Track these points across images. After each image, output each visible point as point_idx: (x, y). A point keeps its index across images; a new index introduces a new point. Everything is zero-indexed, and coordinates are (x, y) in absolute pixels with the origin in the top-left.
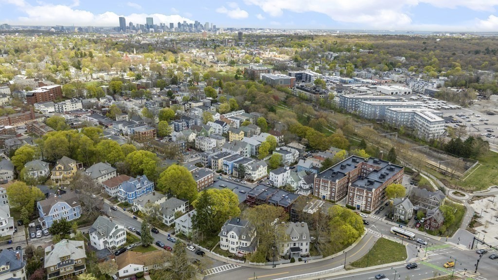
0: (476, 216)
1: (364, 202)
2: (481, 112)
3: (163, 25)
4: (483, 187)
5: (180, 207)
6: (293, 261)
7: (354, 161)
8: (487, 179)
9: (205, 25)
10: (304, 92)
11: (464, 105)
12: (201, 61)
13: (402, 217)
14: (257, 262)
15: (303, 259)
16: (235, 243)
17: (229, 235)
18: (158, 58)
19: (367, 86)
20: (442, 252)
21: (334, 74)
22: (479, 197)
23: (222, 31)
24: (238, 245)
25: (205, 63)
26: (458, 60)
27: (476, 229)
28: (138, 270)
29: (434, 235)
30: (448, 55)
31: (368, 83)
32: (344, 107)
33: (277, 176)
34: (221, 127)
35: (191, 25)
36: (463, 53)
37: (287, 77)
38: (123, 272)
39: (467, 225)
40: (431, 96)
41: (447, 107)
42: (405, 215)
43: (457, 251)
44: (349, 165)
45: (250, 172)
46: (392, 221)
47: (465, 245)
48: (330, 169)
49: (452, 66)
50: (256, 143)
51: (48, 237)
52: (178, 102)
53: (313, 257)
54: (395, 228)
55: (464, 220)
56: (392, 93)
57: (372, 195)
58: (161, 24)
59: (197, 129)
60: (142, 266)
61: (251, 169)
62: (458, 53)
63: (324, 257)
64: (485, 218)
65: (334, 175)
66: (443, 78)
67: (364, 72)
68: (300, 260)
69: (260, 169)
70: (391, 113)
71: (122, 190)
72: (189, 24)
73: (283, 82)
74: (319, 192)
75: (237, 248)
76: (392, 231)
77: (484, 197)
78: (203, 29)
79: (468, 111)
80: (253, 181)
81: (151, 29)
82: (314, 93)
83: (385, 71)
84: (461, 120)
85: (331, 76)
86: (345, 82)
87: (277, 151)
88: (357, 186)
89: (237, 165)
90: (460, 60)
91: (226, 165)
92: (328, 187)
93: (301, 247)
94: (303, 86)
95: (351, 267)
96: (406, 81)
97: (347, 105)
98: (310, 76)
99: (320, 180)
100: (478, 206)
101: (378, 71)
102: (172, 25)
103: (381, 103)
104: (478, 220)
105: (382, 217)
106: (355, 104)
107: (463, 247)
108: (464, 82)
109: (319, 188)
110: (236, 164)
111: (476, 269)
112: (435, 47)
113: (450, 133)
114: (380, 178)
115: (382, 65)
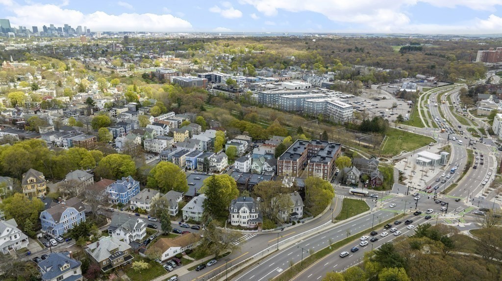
0: (401, 173)
1: (322, 175)
2: (370, 99)
3: (23, 29)
4: (397, 153)
5: (179, 198)
6: (294, 224)
7: (301, 144)
8: (397, 147)
9: (77, 29)
10: (221, 91)
11: (356, 94)
12: (95, 67)
13: (353, 181)
14: (268, 229)
15: (301, 221)
16: (247, 217)
17: (240, 211)
18: (46, 66)
19: (271, 84)
20: (389, 201)
21: (238, 74)
22: (397, 160)
23: (99, 35)
24: (248, 219)
25: (101, 69)
26: (337, 57)
27: (404, 182)
28: (176, 252)
29: (380, 190)
30: (329, 53)
31: (271, 80)
32: (263, 102)
33: (242, 163)
34: (162, 129)
35: (60, 29)
36: (339, 51)
37: (199, 79)
38: (165, 256)
39: (398, 180)
40: (327, 88)
41: (344, 97)
42: (355, 179)
43: (399, 198)
44: (299, 147)
45: (214, 164)
46: (346, 185)
47: (402, 193)
48: (286, 152)
49: (334, 63)
50: (207, 139)
51: (64, 243)
52: (100, 109)
53: (308, 218)
54: (352, 189)
55: (395, 177)
56: (296, 88)
57: (328, 168)
58: (21, 27)
59: (140, 133)
60: (180, 248)
61: (216, 161)
62: (336, 51)
63: (314, 217)
64: (407, 173)
65: (292, 156)
66: (331, 73)
67: (264, 71)
68: (299, 222)
69: (223, 160)
70: (308, 104)
71: (114, 192)
72: (57, 28)
73: (196, 84)
74: (282, 172)
75: (249, 220)
76: (350, 192)
77: (401, 160)
78: (75, 33)
79: (361, 99)
80: (218, 172)
81: (10, 33)
82: (233, 92)
83: (282, 69)
84: (359, 106)
85: (237, 77)
86: (251, 81)
87: (229, 144)
88: (315, 162)
89: (202, 160)
90: (339, 57)
91: (190, 161)
92: (290, 166)
93: (297, 212)
94: (219, 86)
95: (336, 221)
96: (302, 78)
97: (266, 101)
98: (220, 77)
99: (283, 162)
100: (399, 166)
101: (276, 70)
102: (35, 29)
103: (297, 96)
104: (403, 175)
105: (337, 184)
106: (273, 99)
107: (401, 195)
108: (349, 75)
109: (282, 169)
110: (199, 159)
111: (416, 206)
112: (316, 47)
113: (356, 117)
114: (328, 154)
115: (278, 64)
